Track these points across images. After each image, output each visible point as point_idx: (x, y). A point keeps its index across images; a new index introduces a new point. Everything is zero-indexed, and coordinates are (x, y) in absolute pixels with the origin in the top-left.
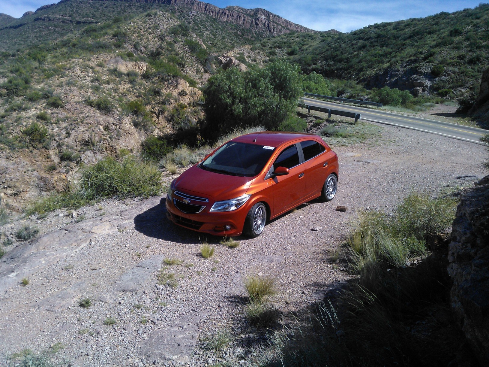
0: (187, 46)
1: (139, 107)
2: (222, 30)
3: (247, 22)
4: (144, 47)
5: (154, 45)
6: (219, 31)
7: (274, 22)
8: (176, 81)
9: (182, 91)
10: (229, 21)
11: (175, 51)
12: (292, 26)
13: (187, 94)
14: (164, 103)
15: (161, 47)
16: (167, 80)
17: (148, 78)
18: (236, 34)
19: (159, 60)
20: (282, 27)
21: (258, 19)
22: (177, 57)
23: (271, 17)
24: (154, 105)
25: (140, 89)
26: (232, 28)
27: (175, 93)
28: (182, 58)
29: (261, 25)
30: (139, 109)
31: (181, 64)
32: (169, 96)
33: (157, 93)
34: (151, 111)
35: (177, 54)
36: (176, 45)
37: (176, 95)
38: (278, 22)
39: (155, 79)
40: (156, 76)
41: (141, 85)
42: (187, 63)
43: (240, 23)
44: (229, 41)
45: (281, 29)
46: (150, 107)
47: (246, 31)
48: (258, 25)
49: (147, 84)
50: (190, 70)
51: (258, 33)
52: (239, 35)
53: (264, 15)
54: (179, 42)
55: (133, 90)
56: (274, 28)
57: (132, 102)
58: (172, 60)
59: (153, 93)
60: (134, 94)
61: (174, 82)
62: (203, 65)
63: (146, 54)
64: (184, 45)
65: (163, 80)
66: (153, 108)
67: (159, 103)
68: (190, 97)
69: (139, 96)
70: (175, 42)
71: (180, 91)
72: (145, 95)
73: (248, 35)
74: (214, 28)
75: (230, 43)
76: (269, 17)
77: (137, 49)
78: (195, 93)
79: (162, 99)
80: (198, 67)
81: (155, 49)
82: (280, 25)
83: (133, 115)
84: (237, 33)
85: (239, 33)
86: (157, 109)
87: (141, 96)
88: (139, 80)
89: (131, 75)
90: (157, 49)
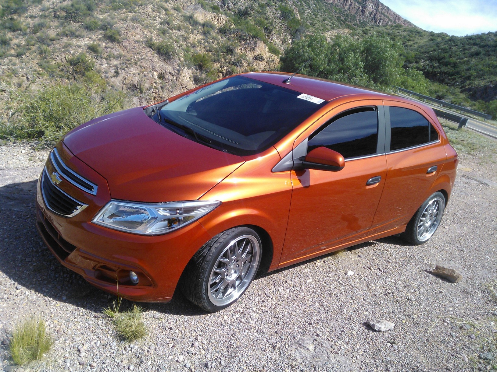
0: (280, 12)
1: (206, 62)
2: (325, 12)
3: (354, 8)
4: (233, 3)
5: (245, 3)
6: (321, 12)
7: (382, 13)
8: (255, 43)
9: (258, 55)
10: (334, 4)
11: (265, 14)
12: (400, 21)
13: (264, 60)
14: (234, 64)
15: (251, 7)
16: (246, 40)
17: (225, 33)
18: (339, 19)
19: (245, 19)
20: (390, 19)
21: (366, 7)
22: (266, 21)
23: (380, 7)
24: (224, 63)
25: (213, 43)
26: (335, 12)
27: (250, 56)
28: (271, 24)
29: (367, 14)
30: (205, 65)
31: (267, 29)
32: (242, 57)
33: (230, 51)
34: (218, 70)
35: (267, 19)
36: (268, 8)
37: (251, 58)
38: (386, 14)
39: (232, 36)
40: (234, 33)
41: (214, 39)
42: (275, 30)
43: (346, 8)
44: (330, 24)
45: (388, 22)
46: (219, 65)
47: (349, 17)
48: (364, 13)
49: (222, 40)
50: (277, 38)
51: (362, 21)
52: (342, 20)
53: (373, 4)
54: (272, 6)
55: (204, 42)
56: (380, 19)
57: (200, 55)
58: (260, 23)
59: (225, 50)
60: (204, 48)
61: (252, 43)
62: (292, 35)
63: (233, 11)
64: (276, 10)
65: (241, 38)
66: (221, 67)
67: (229, 63)
68: (266, 64)
69: (210, 51)
70: (268, 6)
71: (256, 54)
72: (216, 50)
73: (350, 22)
74: (317, 7)
75: (331, 26)
76: (378, 6)
77: (224, 4)
78: (273, 61)
79: (234, 59)
80: (286, 36)
81: (243, 8)
82: (388, 17)
83: (197, 70)
84: (340, 17)
85: (342, 18)
86: (225, 68)
87: (212, 51)
88: (213, 33)
89: (207, 26)
90: (246, 8)
